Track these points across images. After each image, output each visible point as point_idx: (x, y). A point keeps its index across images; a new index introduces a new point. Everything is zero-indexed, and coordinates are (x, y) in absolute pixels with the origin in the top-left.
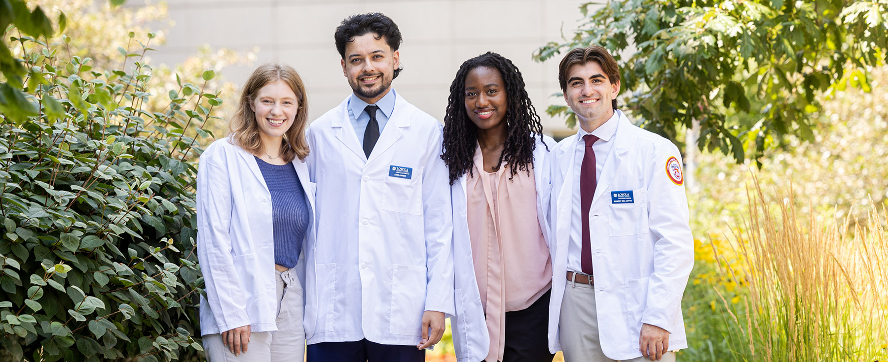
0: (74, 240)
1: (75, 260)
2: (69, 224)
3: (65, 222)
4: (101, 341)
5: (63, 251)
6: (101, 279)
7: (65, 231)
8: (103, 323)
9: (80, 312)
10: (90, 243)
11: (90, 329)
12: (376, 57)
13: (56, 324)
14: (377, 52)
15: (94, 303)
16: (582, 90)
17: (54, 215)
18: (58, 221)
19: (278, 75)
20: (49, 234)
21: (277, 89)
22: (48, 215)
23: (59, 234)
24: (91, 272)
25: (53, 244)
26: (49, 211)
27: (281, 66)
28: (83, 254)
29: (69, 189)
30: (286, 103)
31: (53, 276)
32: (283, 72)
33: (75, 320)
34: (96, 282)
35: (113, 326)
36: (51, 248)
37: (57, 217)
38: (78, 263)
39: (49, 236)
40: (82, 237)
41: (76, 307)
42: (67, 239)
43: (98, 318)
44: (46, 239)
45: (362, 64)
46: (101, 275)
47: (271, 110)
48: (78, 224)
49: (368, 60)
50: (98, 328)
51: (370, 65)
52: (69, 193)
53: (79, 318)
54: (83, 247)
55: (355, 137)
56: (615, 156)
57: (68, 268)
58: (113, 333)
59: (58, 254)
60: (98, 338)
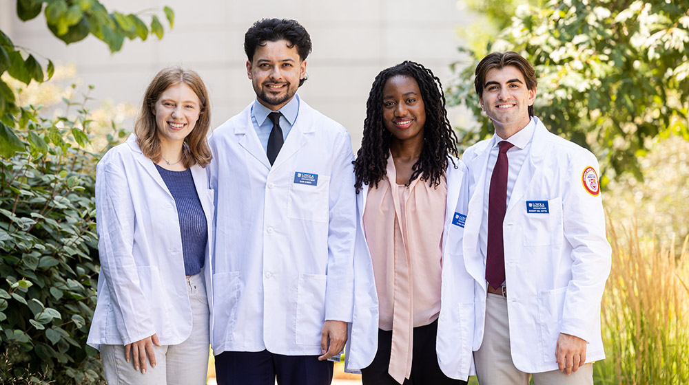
0: (33, 260)
1: (34, 277)
2: (30, 246)
3: (26, 244)
4: (55, 347)
5: (24, 269)
6: (57, 294)
7: (27, 252)
8: (58, 332)
9: (39, 321)
10: (47, 262)
11: (47, 336)
12: (285, 65)
13: (18, 332)
14: (287, 60)
15: (51, 313)
16: (499, 95)
17: (17, 238)
18: (20, 244)
19: (182, 78)
20: (12, 254)
21: (180, 93)
22: (11, 238)
23: (21, 255)
24: (48, 288)
25: (16, 264)
26: (13, 234)
27: (185, 69)
28: (41, 272)
29: (30, 217)
30: (188, 107)
31: (17, 291)
32: (187, 76)
33: (35, 328)
34: (51, 295)
35: (66, 334)
36: (14, 267)
37: (19, 240)
38: (36, 279)
39: (12, 256)
40: (40, 257)
41: (36, 317)
42: (28, 259)
43: (53, 327)
44: (9, 259)
45: (270, 70)
46: (56, 290)
47: (173, 113)
48: (38, 246)
49: (277, 67)
50: (55, 335)
51: (279, 73)
52: (30, 220)
53: (39, 327)
54: (41, 266)
55: (259, 144)
56: (530, 164)
57: (29, 284)
58: (66, 340)
59: (19, 272)
60: (53, 344)
